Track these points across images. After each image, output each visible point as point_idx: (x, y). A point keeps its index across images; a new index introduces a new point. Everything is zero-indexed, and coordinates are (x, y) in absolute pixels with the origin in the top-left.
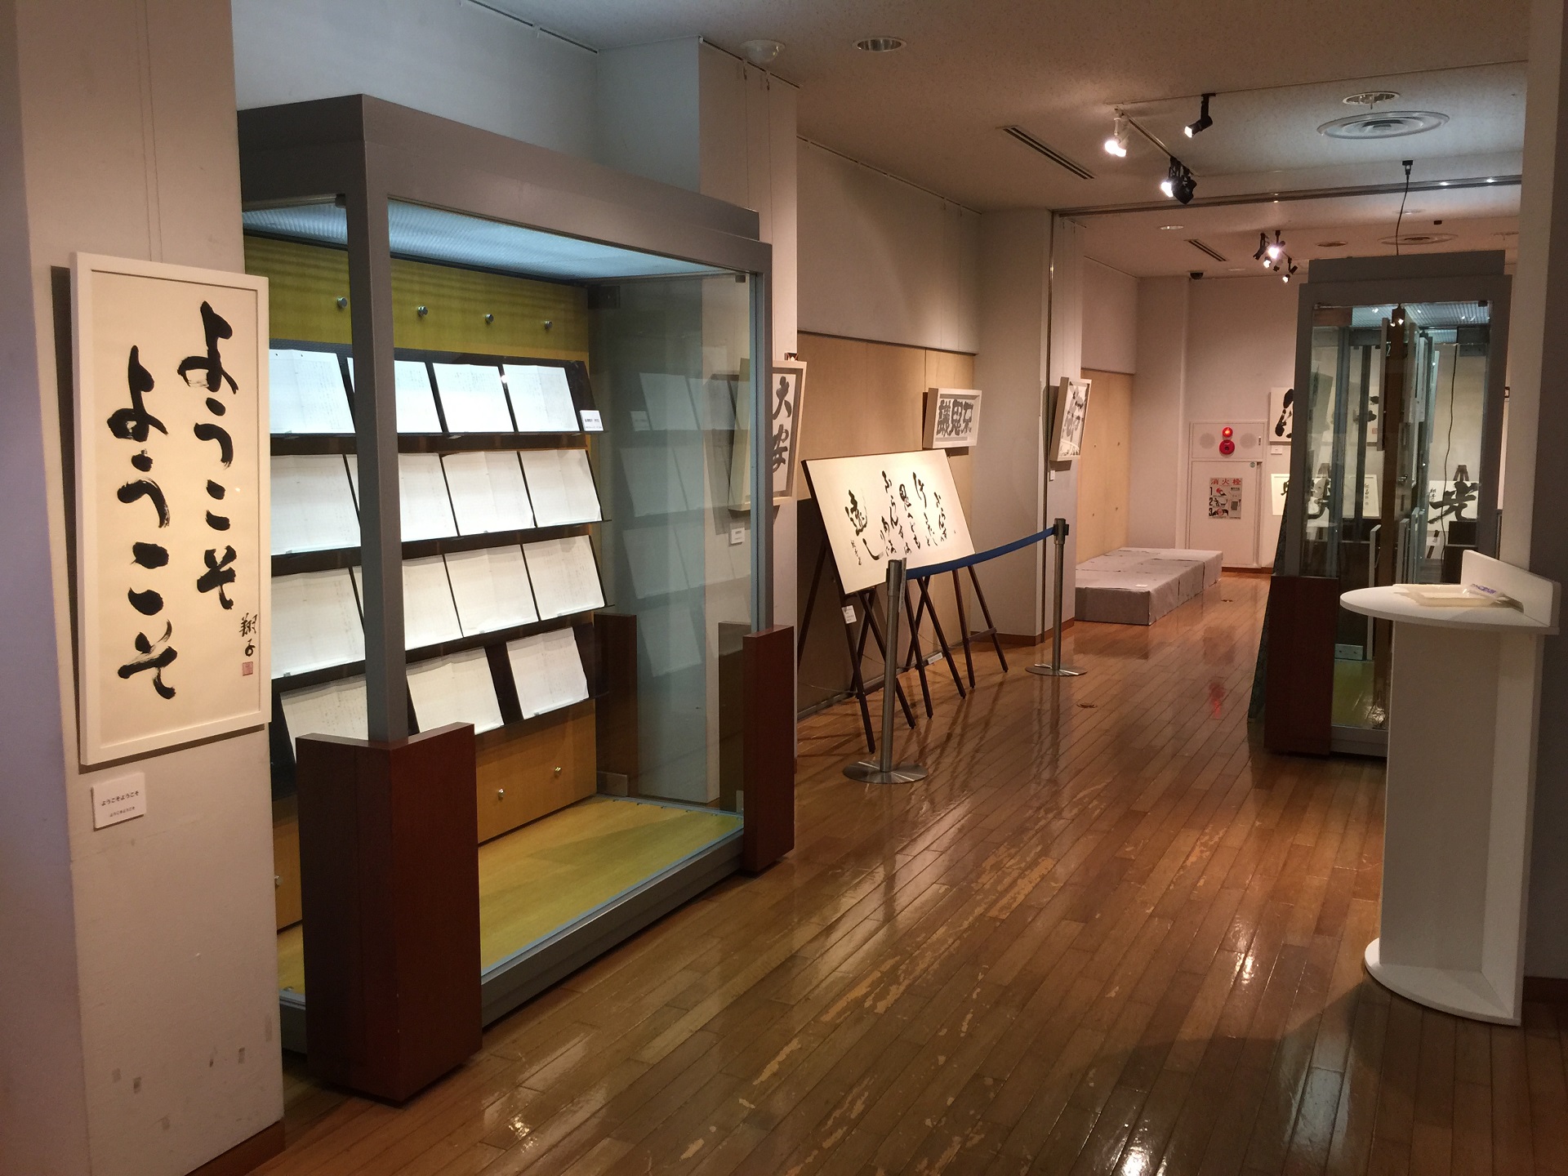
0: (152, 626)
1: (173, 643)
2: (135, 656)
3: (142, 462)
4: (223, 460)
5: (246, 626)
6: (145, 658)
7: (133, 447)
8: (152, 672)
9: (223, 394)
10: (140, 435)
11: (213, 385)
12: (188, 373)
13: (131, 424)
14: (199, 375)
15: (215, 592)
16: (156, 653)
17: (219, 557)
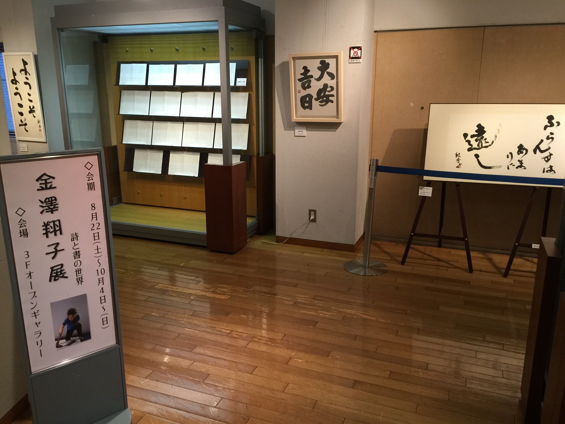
0: (23, 118)
1: (26, 122)
2: (21, 123)
3: (17, 89)
4: (30, 89)
5: (39, 122)
6: (22, 124)
7: (15, 86)
8: (24, 127)
9: (28, 76)
10: (16, 84)
11: (26, 74)
12: (21, 72)
13: (14, 82)
14: (23, 72)
15: (32, 114)
16: (24, 123)
17: (32, 107)
